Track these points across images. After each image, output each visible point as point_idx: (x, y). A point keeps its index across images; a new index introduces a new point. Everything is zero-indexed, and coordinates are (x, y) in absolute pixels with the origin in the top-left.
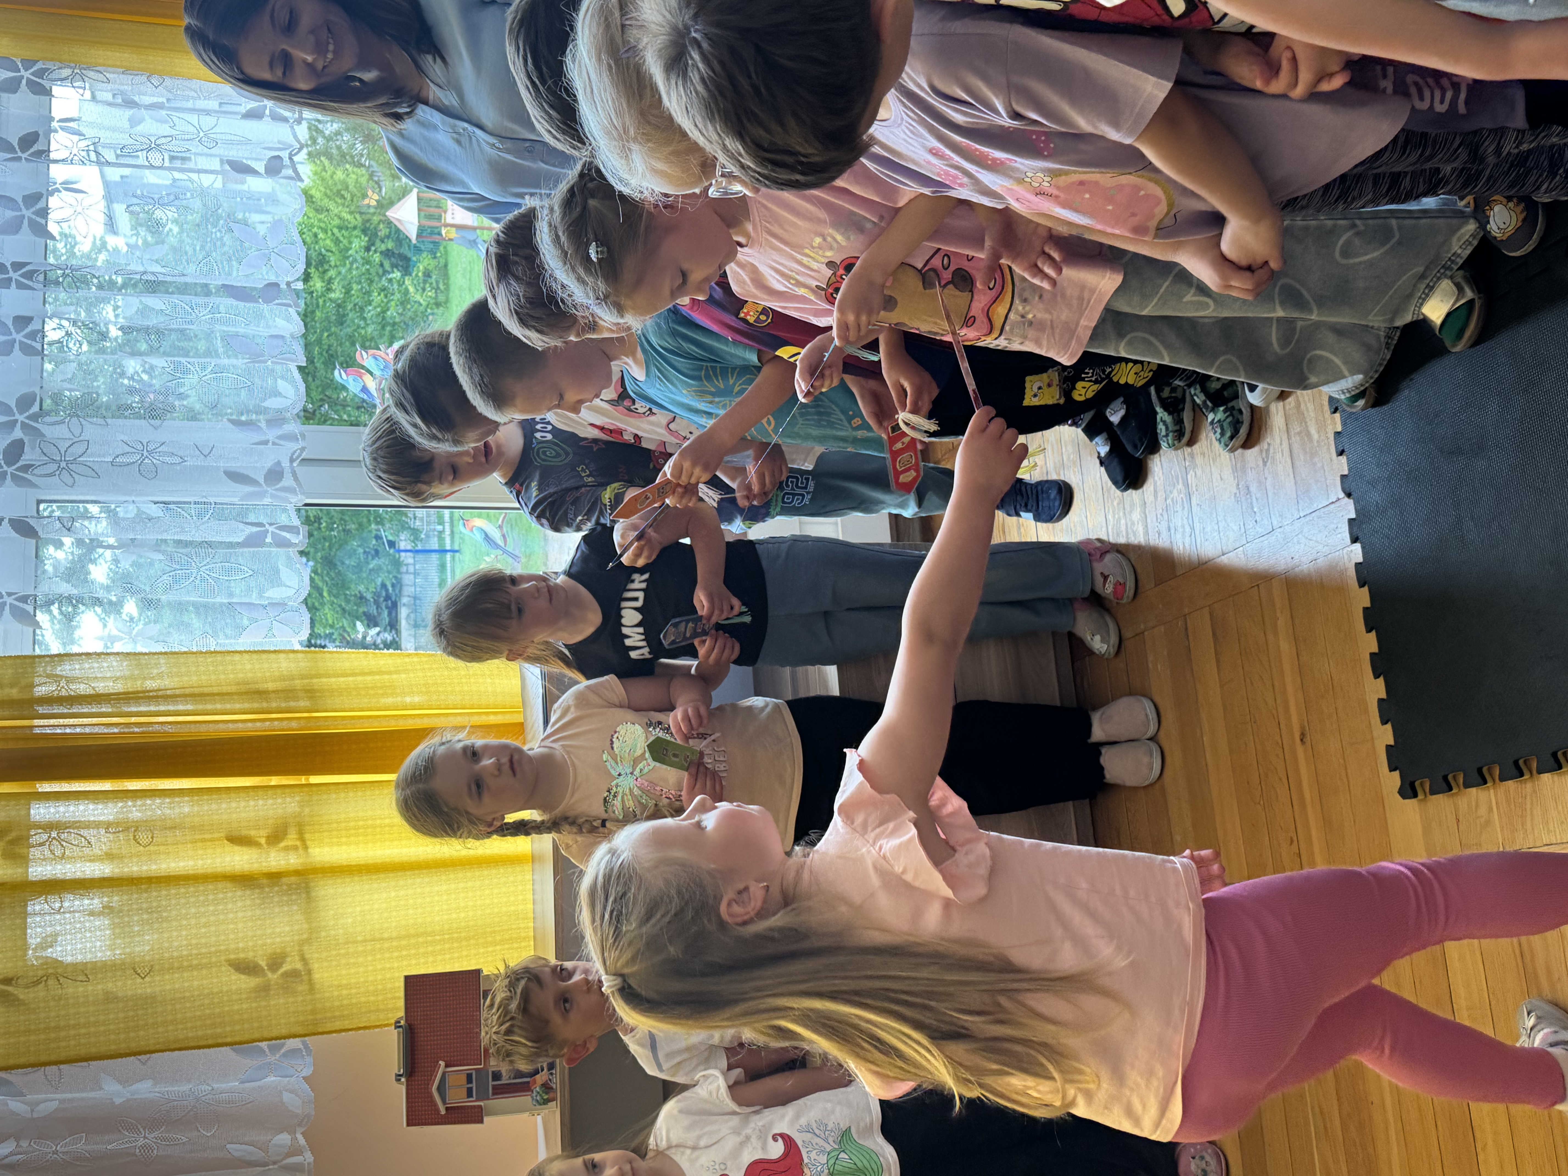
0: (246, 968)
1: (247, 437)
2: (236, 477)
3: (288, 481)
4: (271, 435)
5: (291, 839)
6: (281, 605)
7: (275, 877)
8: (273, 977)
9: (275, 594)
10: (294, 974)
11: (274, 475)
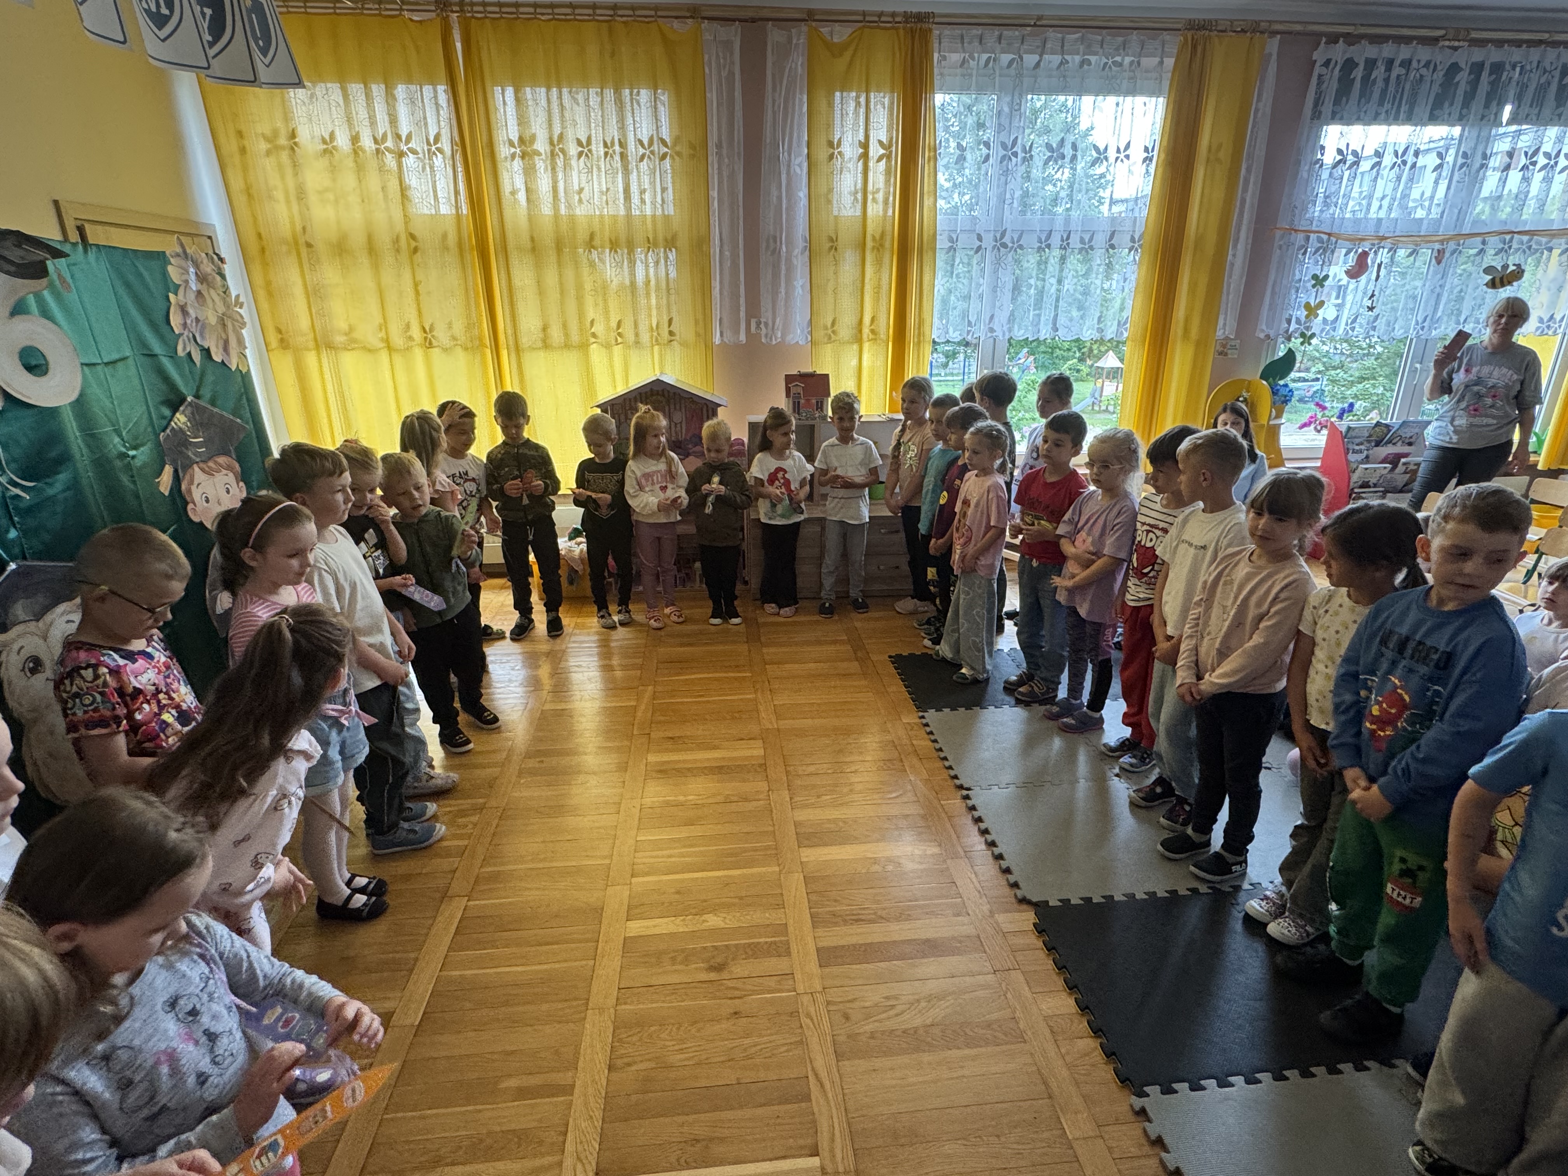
0: (833, 323)
1: (1004, 321)
2: (992, 317)
3: (989, 335)
4: (1005, 328)
5: (871, 336)
6: (947, 333)
7: (860, 331)
8: (830, 332)
9: (951, 330)
10: (830, 338)
11: (992, 330)
